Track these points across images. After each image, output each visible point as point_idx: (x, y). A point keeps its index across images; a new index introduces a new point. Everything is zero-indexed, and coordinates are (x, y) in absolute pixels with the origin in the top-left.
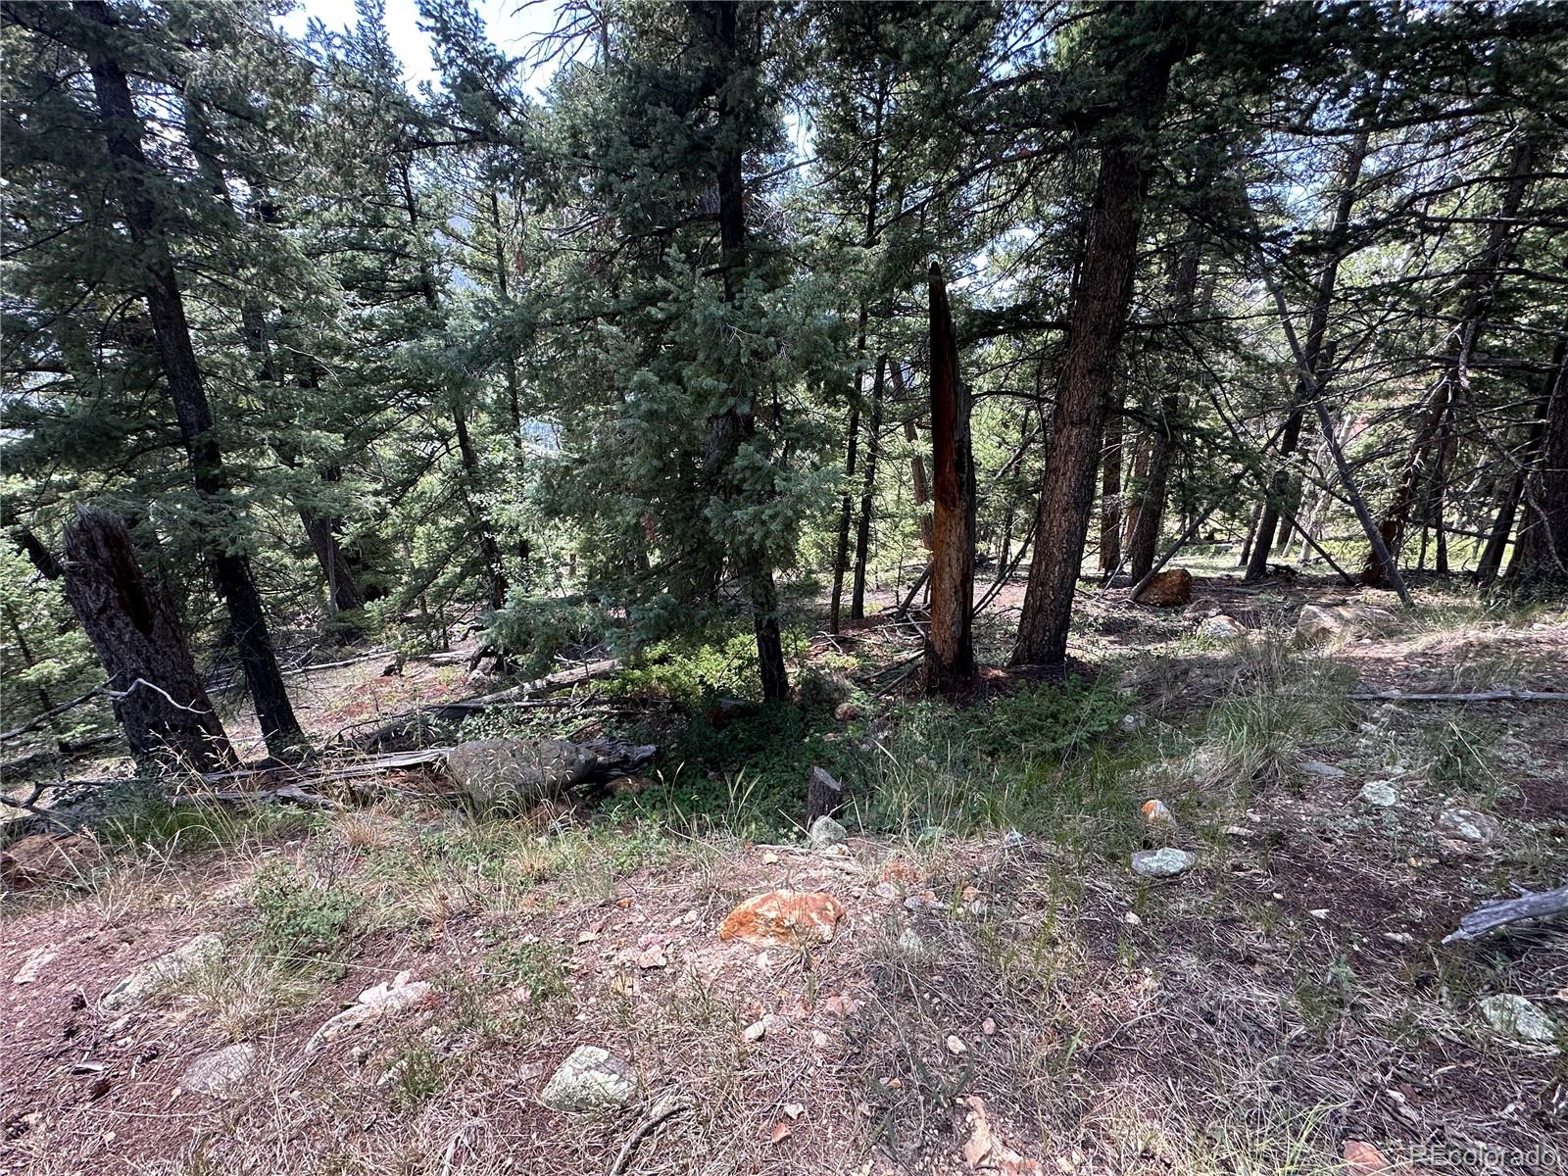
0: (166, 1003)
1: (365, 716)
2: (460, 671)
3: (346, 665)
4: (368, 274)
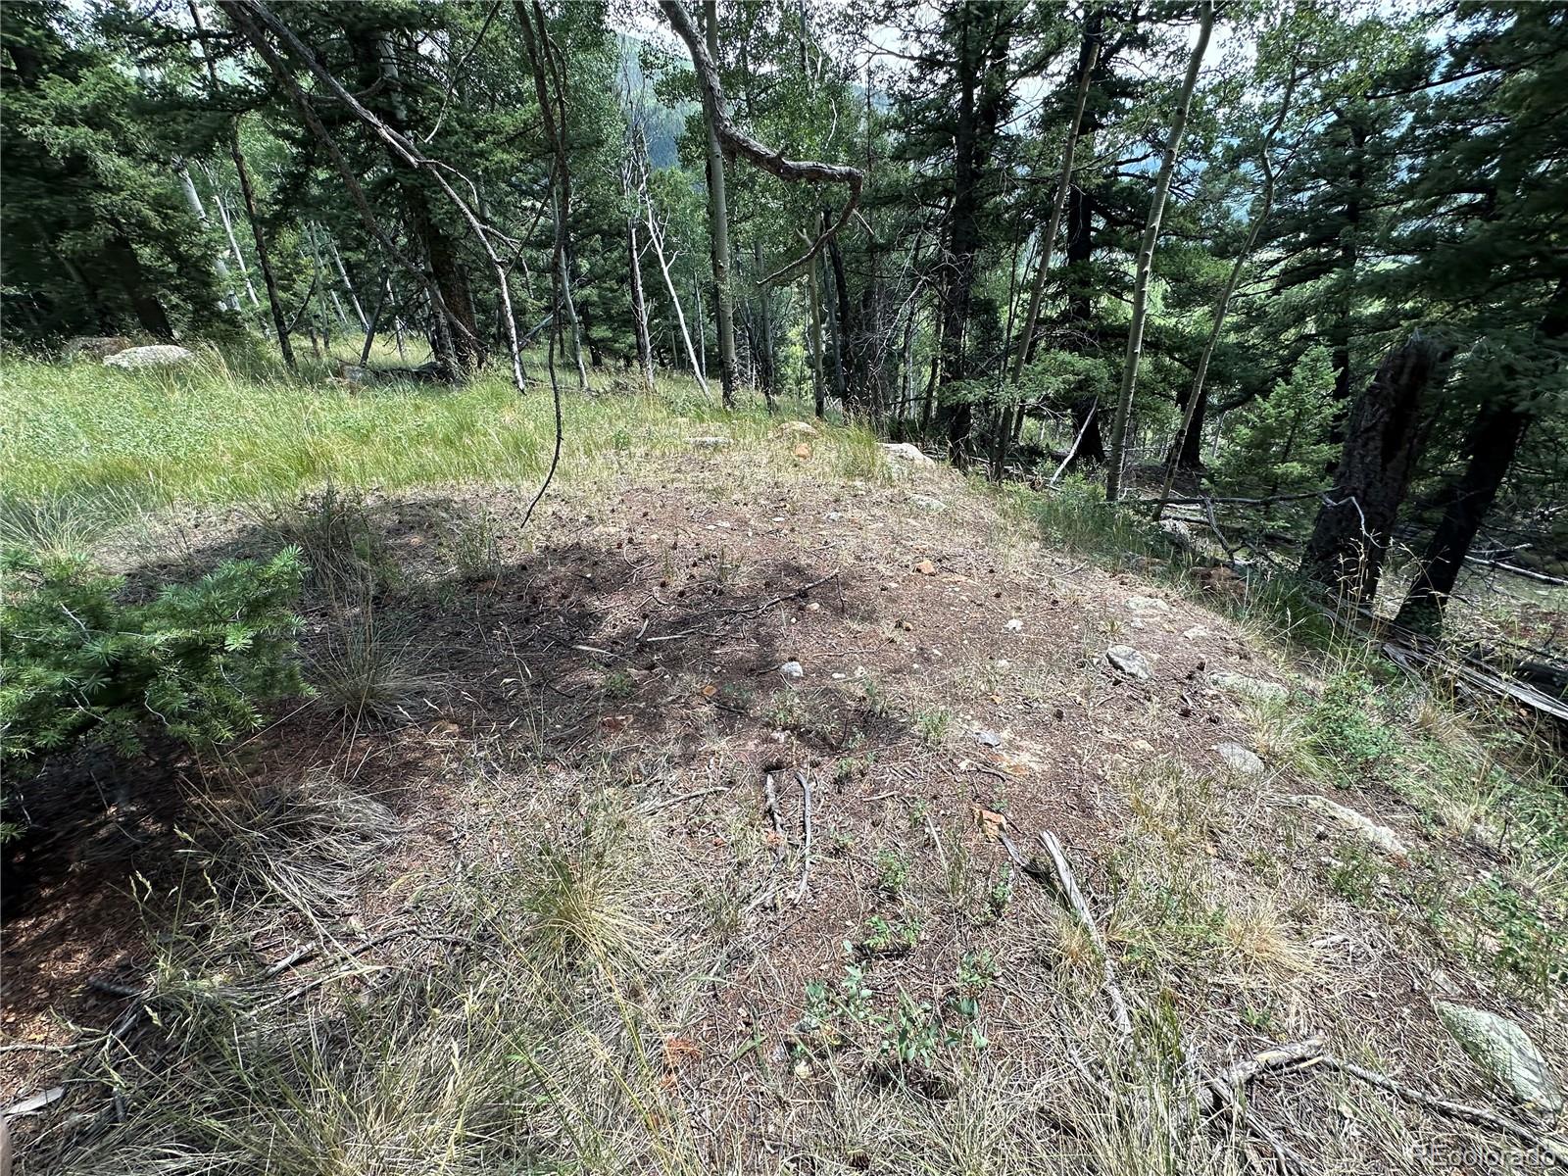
0: (1237, 702)
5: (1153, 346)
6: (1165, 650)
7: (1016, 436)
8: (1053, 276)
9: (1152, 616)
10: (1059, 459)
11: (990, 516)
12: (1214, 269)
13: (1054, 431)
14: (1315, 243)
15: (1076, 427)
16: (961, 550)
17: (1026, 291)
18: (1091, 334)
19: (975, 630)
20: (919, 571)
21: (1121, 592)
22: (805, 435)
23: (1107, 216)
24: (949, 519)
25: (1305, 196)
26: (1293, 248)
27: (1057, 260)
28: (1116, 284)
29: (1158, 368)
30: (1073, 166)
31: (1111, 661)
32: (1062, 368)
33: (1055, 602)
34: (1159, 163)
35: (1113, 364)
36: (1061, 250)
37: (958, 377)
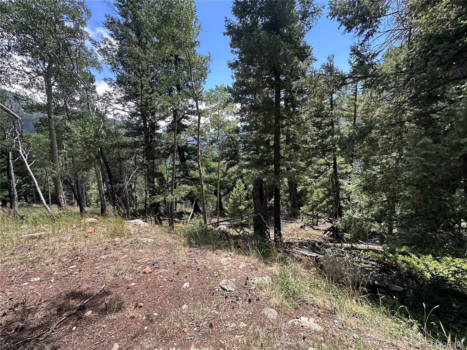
0: (261, 289)
1: (294, 237)
2: (321, 233)
3: (292, 222)
4: (318, 123)
5: (206, 182)
6: (236, 276)
7: (176, 209)
8: (177, 167)
9: (229, 264)
10: (189, 214)
11: (171, 241)
12: (214, 165)
13: (186, 207)
14: (231, 160)
15: (192, 205)
16: (161, 257)
17: (170, 170)
18: (190, 180)
19: (171, 294)
20: (145, 273)
21: (217, 257)
22: (92, 223)
23: (188, 153)
24: (156, 245)
25: (227, 150)
26: (228, 160)
27: (177, 163)
28: (193, 168)
29: (208, 187)
30: (177, 141)
31: (222, 288)
32: (184, 189)
33: (198, 269)
34: (197, 142)
35: (197, 187)
36: (178, 160)
37: (154, 195)
